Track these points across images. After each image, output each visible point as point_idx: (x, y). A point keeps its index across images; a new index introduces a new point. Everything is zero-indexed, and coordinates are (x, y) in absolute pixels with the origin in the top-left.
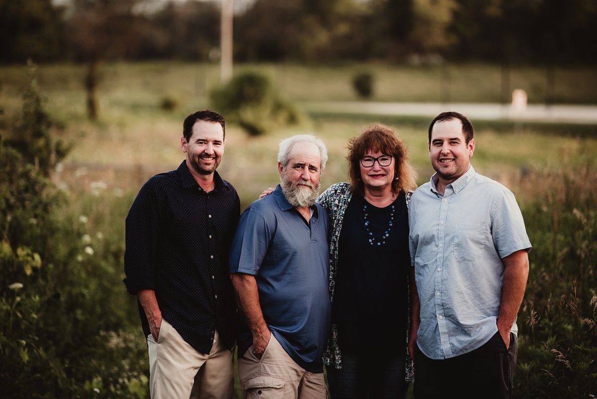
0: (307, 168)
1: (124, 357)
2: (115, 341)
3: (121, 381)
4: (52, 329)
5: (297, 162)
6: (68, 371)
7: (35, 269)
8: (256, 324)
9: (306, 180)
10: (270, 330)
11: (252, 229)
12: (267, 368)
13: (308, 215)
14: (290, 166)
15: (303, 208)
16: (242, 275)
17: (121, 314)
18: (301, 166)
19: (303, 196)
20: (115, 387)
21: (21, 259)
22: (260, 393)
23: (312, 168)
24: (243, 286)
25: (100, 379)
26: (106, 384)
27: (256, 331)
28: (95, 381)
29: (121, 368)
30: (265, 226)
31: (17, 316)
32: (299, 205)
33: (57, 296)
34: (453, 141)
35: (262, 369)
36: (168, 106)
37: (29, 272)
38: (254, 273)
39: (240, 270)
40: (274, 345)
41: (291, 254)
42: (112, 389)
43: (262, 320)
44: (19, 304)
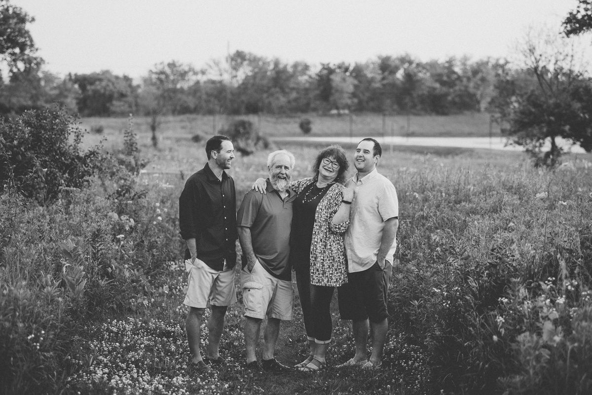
0: (283, 167)
1: (180, 275)
2: (174, 267)
3: (178, 287)
4: (140, 260)
5: (278, 165)
6: (150, 282)
7: (131, 227)
8: (249, 254)
9: (283, 174)
10: (257, 257)
11: (250, 202)
12: (254, 278)
13: (284, 195)
14: (274, 167)
15: (282, 192)
16: (242, 227)
17: (177, 252)
18: (280, 167)
19: (281, 185)
20: (176, 290)
21: (123, 222)
22: (249, 290)
23: (286, 168)
24: (242, 233)
25: (167, 286)
26: (171, 289)
27: (249, 258)
28: (164, 287)
29: (178, 280)
30: (256, 201)
31: (122, 252)
32: (279, 191)
33: (143, 242)
34: (366, 151)
35: (251, 278)
36: (196, 139)
37: (127, 228)
38: (249, 226)
39: (242, 225)
40: (258, 266)
41: (269, 216)
42: (174, 291)
43: (252, 252)
44: (123, 246)
